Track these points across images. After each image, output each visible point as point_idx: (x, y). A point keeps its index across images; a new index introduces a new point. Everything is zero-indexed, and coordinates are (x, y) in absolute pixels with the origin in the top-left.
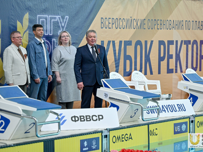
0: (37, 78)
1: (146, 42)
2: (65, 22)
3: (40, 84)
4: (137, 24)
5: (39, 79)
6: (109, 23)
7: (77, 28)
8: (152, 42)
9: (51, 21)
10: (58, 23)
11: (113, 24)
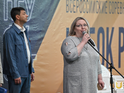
0: (18, 77)
1: (108, 29)
2: (32, 4)
3: (21, 85)
4: (100, 7)
5: (20, 78)
6: (74, 6)
7: (44, 11)
8: (113, 28)
9: (17, 2)
10: (25, 5)
11: (77, 7)
